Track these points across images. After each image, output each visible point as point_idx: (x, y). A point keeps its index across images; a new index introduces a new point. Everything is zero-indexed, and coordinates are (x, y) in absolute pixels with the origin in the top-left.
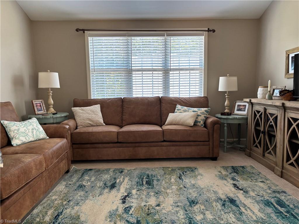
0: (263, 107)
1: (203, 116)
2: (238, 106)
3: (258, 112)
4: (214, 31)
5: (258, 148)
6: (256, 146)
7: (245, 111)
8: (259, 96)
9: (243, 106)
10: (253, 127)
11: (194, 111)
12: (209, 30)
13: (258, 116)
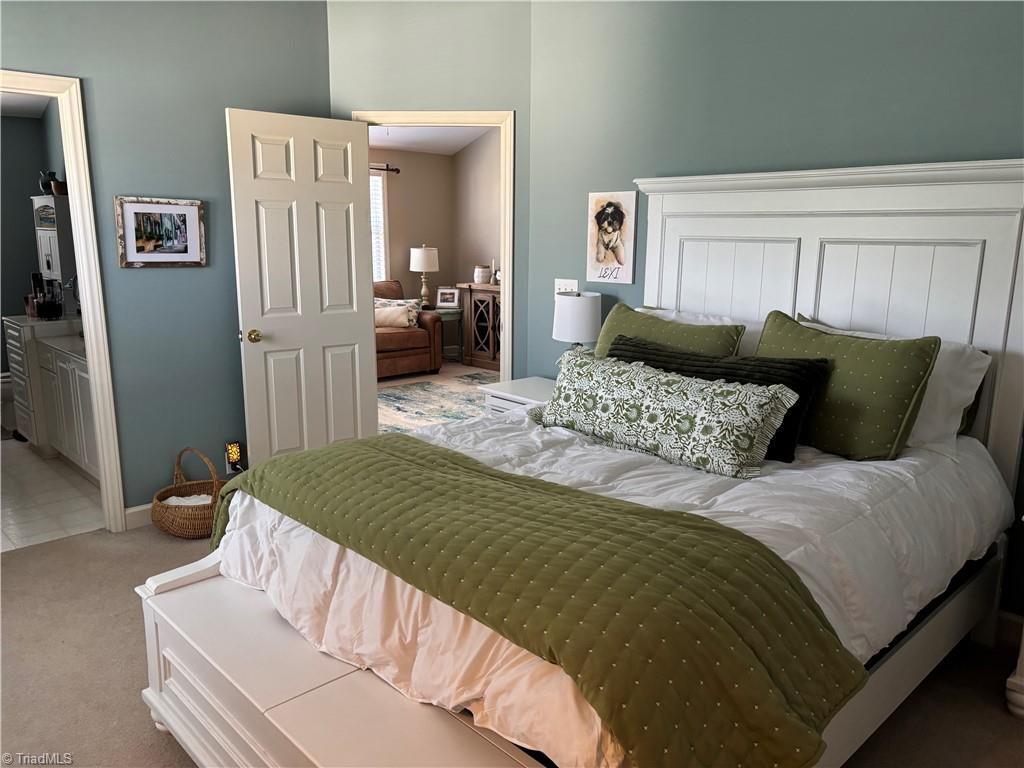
0: (491, 295)
1: (414, 311)
2: (442, 294)
3: (482, 302)
4: (398, 171)
5: (485, 350)
6: (482, 349)
7: (453, 301)
8: (476, 280)
9: (451, 294)
10: (474, 324)
11: (399, 305)
12: (387, 169)
13: (482, 307)
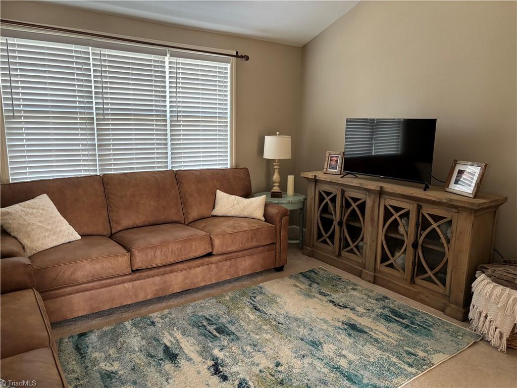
0: (339, 188)
3: (328, 194)
4: (247, 58)
5: (328, 244)
6: (325, 242)
10: (317, 215)
12: (237, 56)
13: (327, 199)
